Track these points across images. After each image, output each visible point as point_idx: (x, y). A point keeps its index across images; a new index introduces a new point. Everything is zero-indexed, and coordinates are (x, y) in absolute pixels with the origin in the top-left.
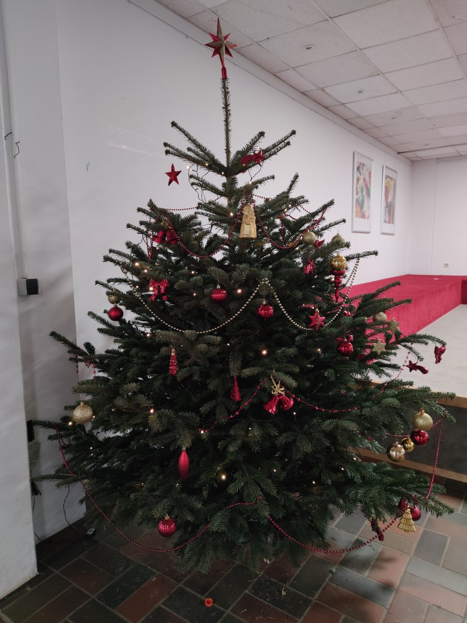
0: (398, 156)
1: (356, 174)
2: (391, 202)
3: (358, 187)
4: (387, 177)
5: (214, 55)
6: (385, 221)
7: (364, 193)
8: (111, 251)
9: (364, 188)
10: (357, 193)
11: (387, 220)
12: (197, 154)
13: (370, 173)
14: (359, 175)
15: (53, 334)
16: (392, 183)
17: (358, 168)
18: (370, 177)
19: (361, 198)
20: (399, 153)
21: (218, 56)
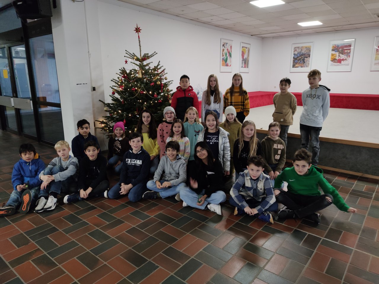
0: (252, 36)
1: (222, 48)
2: (246, 58)
3: (223, 53)
4: (243, 47)
5: (136, 32)
6: (242, 67)
7: (228, 55)
8: (113, 79)
9: (228, 53)
10: (223, 56)
11: (243, 66)
12: (132, 57)
13: (231, 47)
14: (224, 48)
15: (100, 100)
16: (247, 50)
17: (223, 45)
18: (231, 48)
19: (225, 58)
20: (252, 35)
21: (137, 33)
